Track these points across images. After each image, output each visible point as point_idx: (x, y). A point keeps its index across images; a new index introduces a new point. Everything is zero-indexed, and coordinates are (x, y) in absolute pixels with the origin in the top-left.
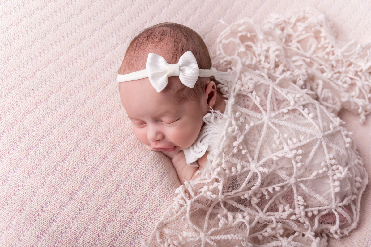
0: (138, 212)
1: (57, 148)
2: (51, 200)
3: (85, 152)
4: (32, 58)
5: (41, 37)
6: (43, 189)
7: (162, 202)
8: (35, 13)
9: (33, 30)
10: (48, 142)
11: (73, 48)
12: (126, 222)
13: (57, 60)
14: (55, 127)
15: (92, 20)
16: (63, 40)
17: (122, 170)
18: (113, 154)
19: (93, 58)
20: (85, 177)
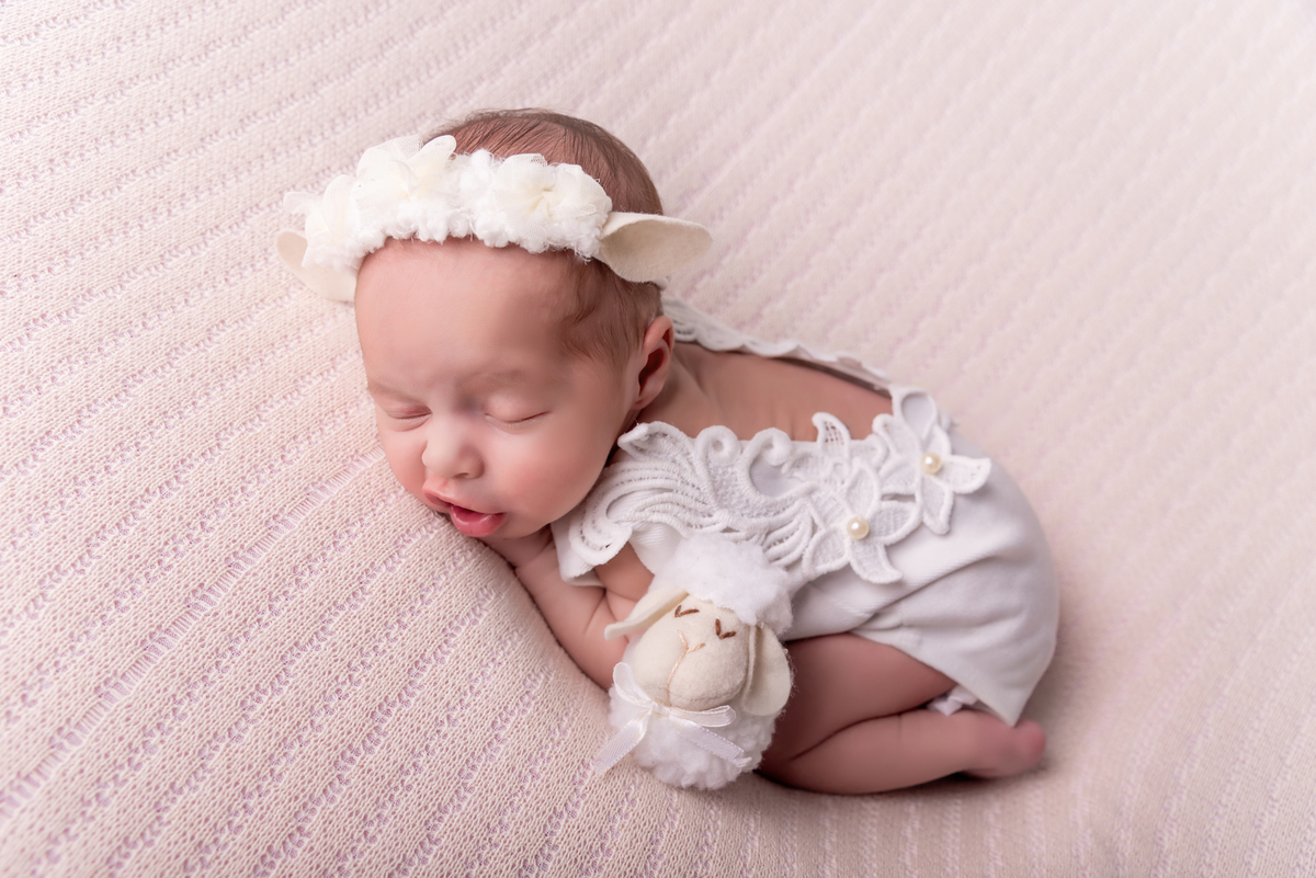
0: (394, 711)
1: (98, 479)
2: (63, 661)
3: (205, 499)
4: (19, 174)
5: (59, 111)
6: (34, 622)
7: (480, 679)
8: (43, 34)
9: (30, 85)
10: (64, 456)
11: (175, 160)
12: (350, 746)
13: (111, 190)
14: (93, 408)
15: (245, 84)
16: (138, 132)
17: (340, 569)
18: (308, 514)
19: (242, 199)
20: (201, 585)
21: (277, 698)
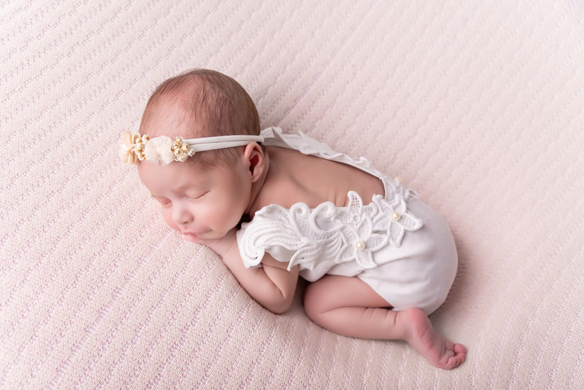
0: (190, 328)
1: (77, 252)
2: (72, 320)
3: (115, 255)
4: (39, 135)
5: (51, 105)
6: (61, 307)
7: (221, 314)
8: (43, 74)
9: (41, 96)
10: (65, 245)
11: (93, 117)
12: (175, 343)
13: (71, 135)
14: (73, 225)
15: (117, 79)
16: (79, 108)
17: (165, 276)
18: (152, 256)
19: (118, 128)
20: (117, 288)
21: (147, 327)
